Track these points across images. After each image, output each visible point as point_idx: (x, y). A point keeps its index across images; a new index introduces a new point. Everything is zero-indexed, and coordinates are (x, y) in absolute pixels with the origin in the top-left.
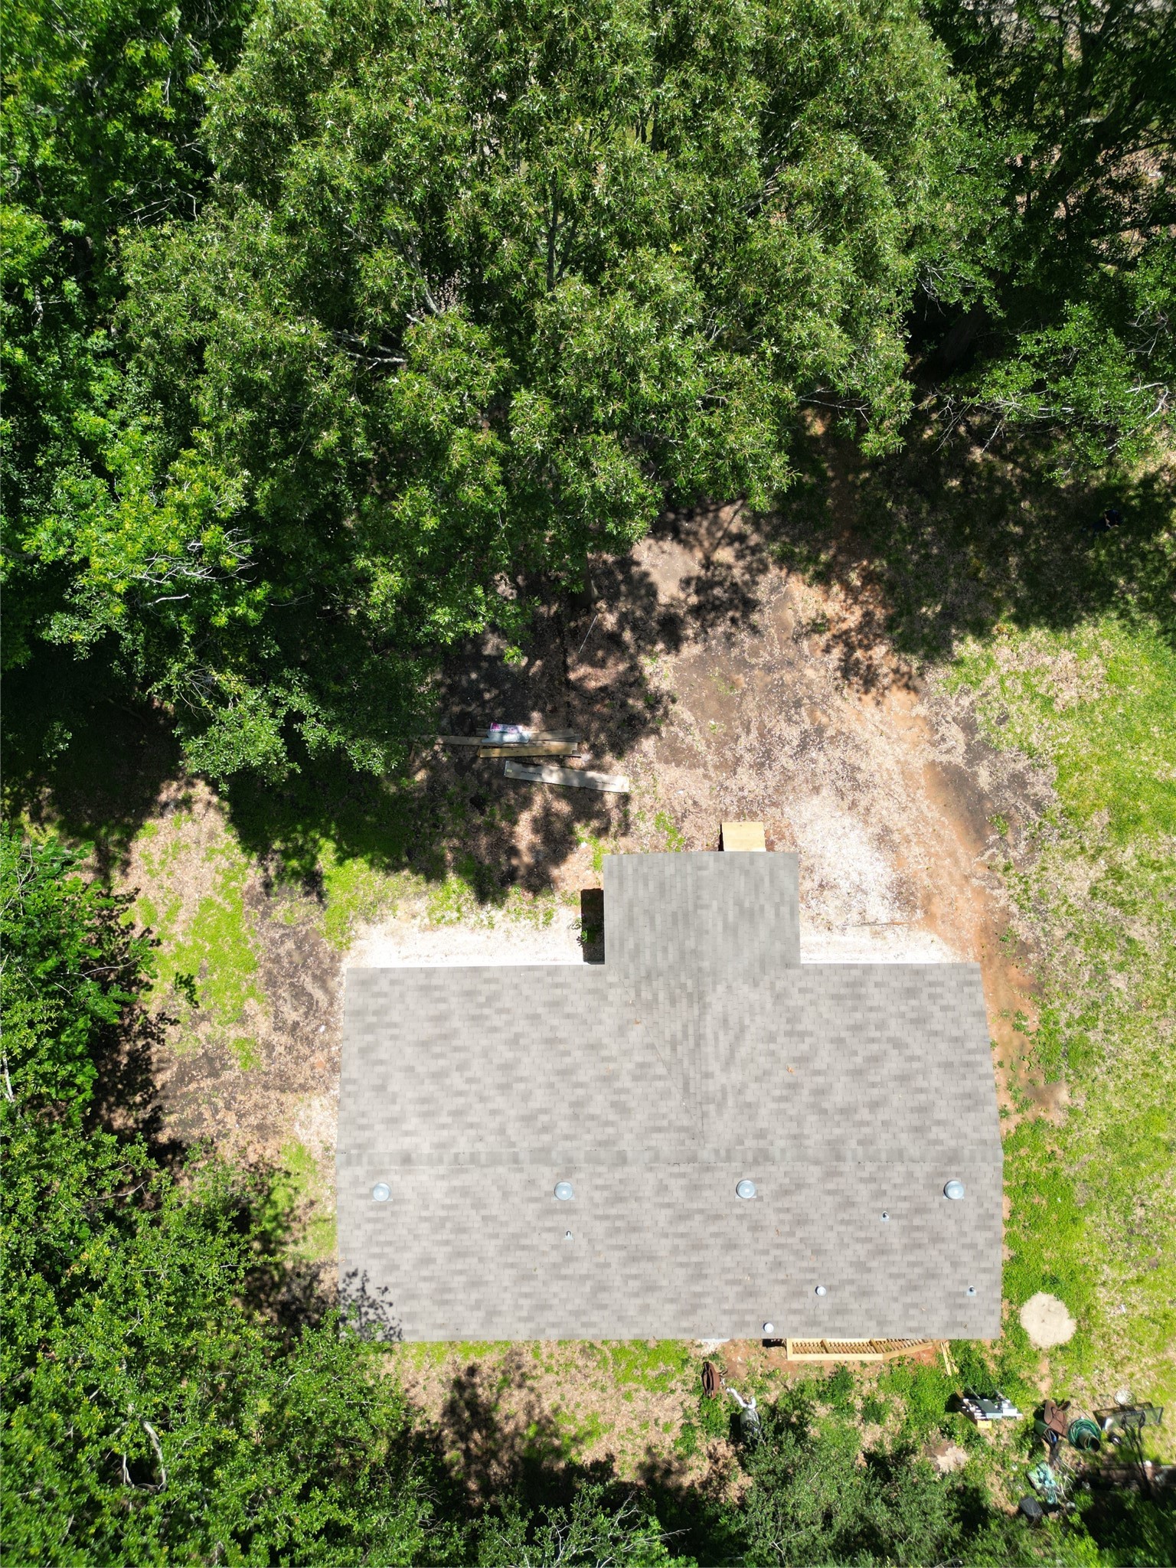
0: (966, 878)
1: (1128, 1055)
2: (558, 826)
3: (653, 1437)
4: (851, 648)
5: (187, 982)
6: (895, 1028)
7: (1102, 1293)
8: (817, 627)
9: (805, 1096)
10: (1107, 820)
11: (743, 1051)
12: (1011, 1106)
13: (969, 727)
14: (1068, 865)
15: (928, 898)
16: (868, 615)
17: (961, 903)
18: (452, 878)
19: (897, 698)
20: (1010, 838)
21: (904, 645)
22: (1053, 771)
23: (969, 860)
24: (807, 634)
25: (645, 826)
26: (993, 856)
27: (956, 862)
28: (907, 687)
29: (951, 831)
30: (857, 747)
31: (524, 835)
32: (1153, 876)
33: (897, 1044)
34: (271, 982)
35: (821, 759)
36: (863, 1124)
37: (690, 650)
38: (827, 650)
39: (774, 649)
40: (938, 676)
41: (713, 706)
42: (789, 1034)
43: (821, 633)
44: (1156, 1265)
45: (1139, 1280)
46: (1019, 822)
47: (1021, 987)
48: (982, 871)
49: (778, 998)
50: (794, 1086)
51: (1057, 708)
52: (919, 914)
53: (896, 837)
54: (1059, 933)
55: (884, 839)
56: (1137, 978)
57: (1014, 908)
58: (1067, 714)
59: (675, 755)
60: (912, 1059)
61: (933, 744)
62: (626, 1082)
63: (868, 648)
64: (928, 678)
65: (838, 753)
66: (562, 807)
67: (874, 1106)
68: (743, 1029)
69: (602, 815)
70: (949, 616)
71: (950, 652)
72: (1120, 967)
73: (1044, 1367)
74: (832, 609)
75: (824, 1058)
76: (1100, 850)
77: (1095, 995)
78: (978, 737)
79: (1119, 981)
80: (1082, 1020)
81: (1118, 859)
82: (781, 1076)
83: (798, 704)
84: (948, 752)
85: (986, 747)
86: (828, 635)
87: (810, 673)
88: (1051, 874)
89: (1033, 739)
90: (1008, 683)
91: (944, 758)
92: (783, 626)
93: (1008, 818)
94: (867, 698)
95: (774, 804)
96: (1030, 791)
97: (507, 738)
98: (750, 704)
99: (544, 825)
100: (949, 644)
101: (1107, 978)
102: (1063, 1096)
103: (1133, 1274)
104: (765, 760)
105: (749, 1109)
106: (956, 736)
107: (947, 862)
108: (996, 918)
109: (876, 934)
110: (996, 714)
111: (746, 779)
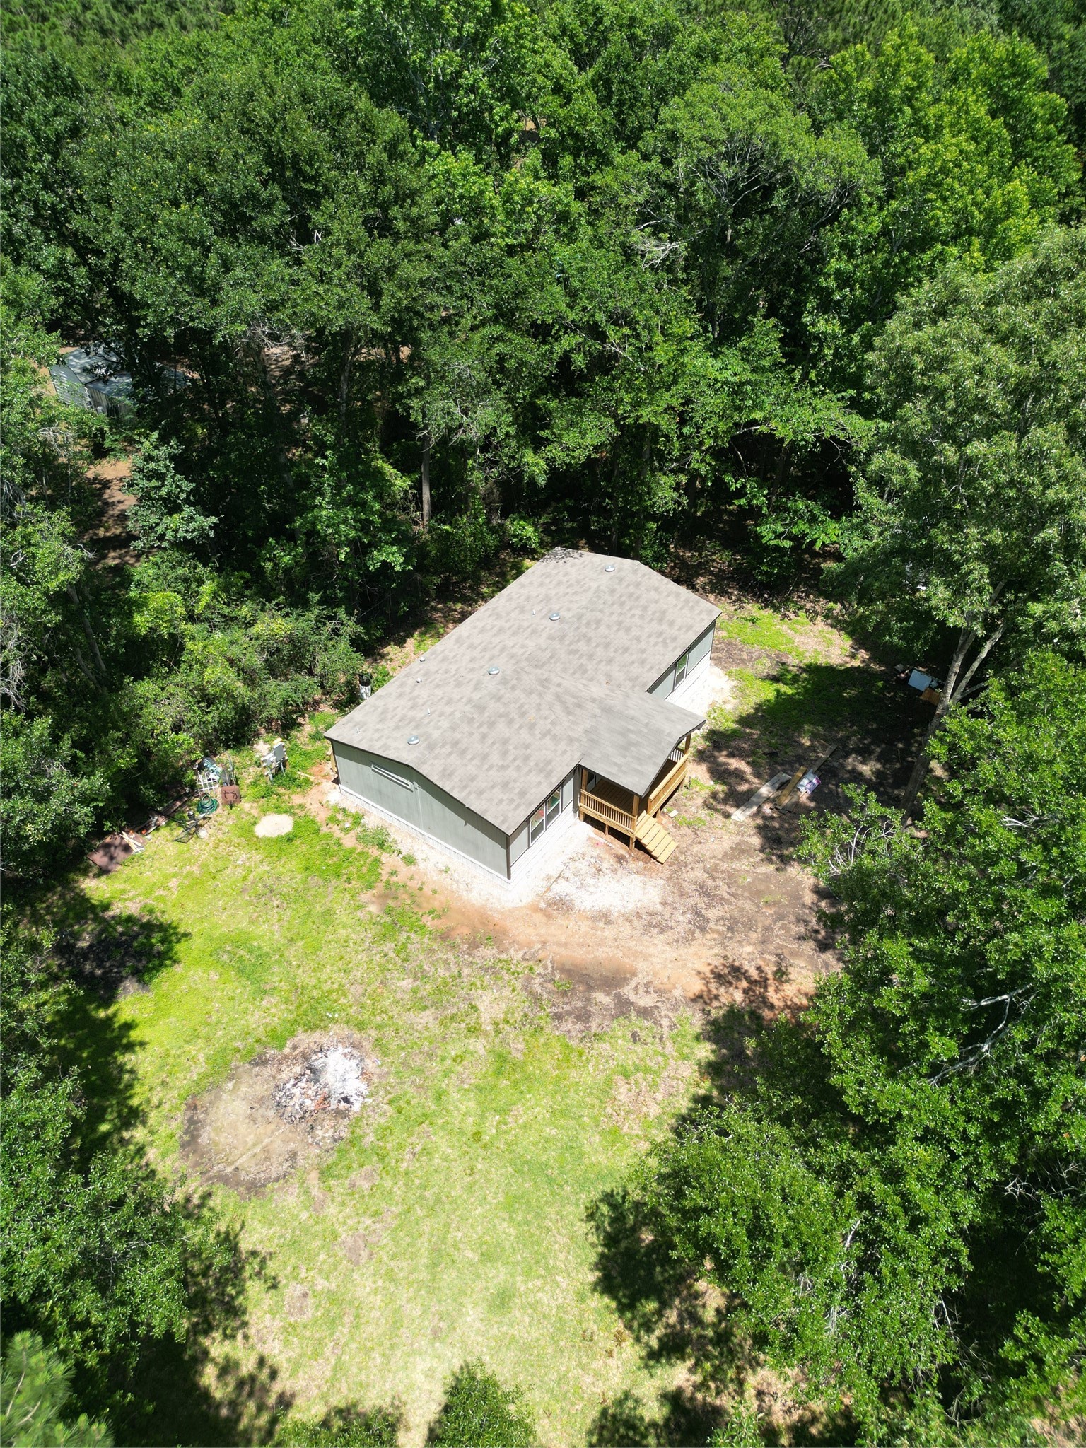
0: (544, 943)
1: (362, 957)
2: (732, 781)
3: (395, 664)
4: (752, 982)
5: (752, 621)
6: (511, 773)
7: (258, 857)
8: (781, 975)
9: (514, 715)
10: (514, 1054)
11: (558, 708)
12: (394, 879)
13: (645, 1013)
14: (504, 1006)
15: (549, 917)
16: (772, 1007)
17: (531, 930)
18: (735, 726)
19: (697, 986)
20: (549, 986)
21: (733, 1014)
22: (574, 1043)
23: (553, 953)
24: (779, 964)
25: (704, 814)
26: (545, 967)
27: (559, 944)
28: (701, 997)
29: (580, 955)
30: (677, 941)
31: (736, 763)
32: (453, 1053)
33: (503, 768)
34: (730, 644)
35: (682, 920)
36: (481, 725)
37: (809, 898)
38: (759, 969)
39: (782, 939)
40: (695, 1021)
41: (761, 887)
42: (549, 731)
43: (775, 973)
44: (243, 891)
45: (245, 878)
46: (554, 998)
47: (453, 929)
48: (541, 955)
49: (571, 740)
50: (523, 714)
51: (620, 1079)
52: (543, 905)
53: (601, 925)
54: (466, 971)
55: (604, 918)
56: (399, 996)
57: (503, 956)
58: (609, 1083)
59: (739, 851)
60: (491, 767)
61: (648, 984)
62: (584, 661)
63: (745, 992)
64: (699, 1014)
65: (680, 929)
66: (743, 788)
67: (484, 737)
68: (569, 713)
69: (725, 801)
70: (738, 1054)
71: (709, 1039)
72: (415, 991)
73: (255, 812)
74: (789, 990)
75: (524, 735)
76: (498, 1032)
77: (411, 965)
78: (633, 1014)
79: (407, 983)
80: (404, 946)
81: (482, 1040)
82: (532, 714)
83: (730, 929)
84: (636, 989)
85: (622, 1013)
86: (770, 976)
87: (749, 949)
88: (506, 993)
89: (607, 1046)
90: (660, 1058)
91: (633, 983)
92: (794, 954)
93: (564, 993)
94: (707, 970)
95: (670, 878)
96: (572, 1019)
97: (805, 781)
98: (748, 906)
99: (739, 775)
100: (716, 1042)
101: (416, 979)
102: (373, 908)
103: (251, 878)
104: (704, 891)
105: (530, 692)
106: (645, 1001)
107: (563, 939)
108: (506, 943)
109: (549, 878)
110: (643, 1035)
111: (699, 874)
